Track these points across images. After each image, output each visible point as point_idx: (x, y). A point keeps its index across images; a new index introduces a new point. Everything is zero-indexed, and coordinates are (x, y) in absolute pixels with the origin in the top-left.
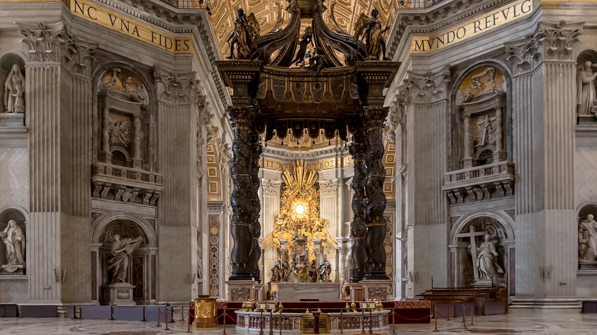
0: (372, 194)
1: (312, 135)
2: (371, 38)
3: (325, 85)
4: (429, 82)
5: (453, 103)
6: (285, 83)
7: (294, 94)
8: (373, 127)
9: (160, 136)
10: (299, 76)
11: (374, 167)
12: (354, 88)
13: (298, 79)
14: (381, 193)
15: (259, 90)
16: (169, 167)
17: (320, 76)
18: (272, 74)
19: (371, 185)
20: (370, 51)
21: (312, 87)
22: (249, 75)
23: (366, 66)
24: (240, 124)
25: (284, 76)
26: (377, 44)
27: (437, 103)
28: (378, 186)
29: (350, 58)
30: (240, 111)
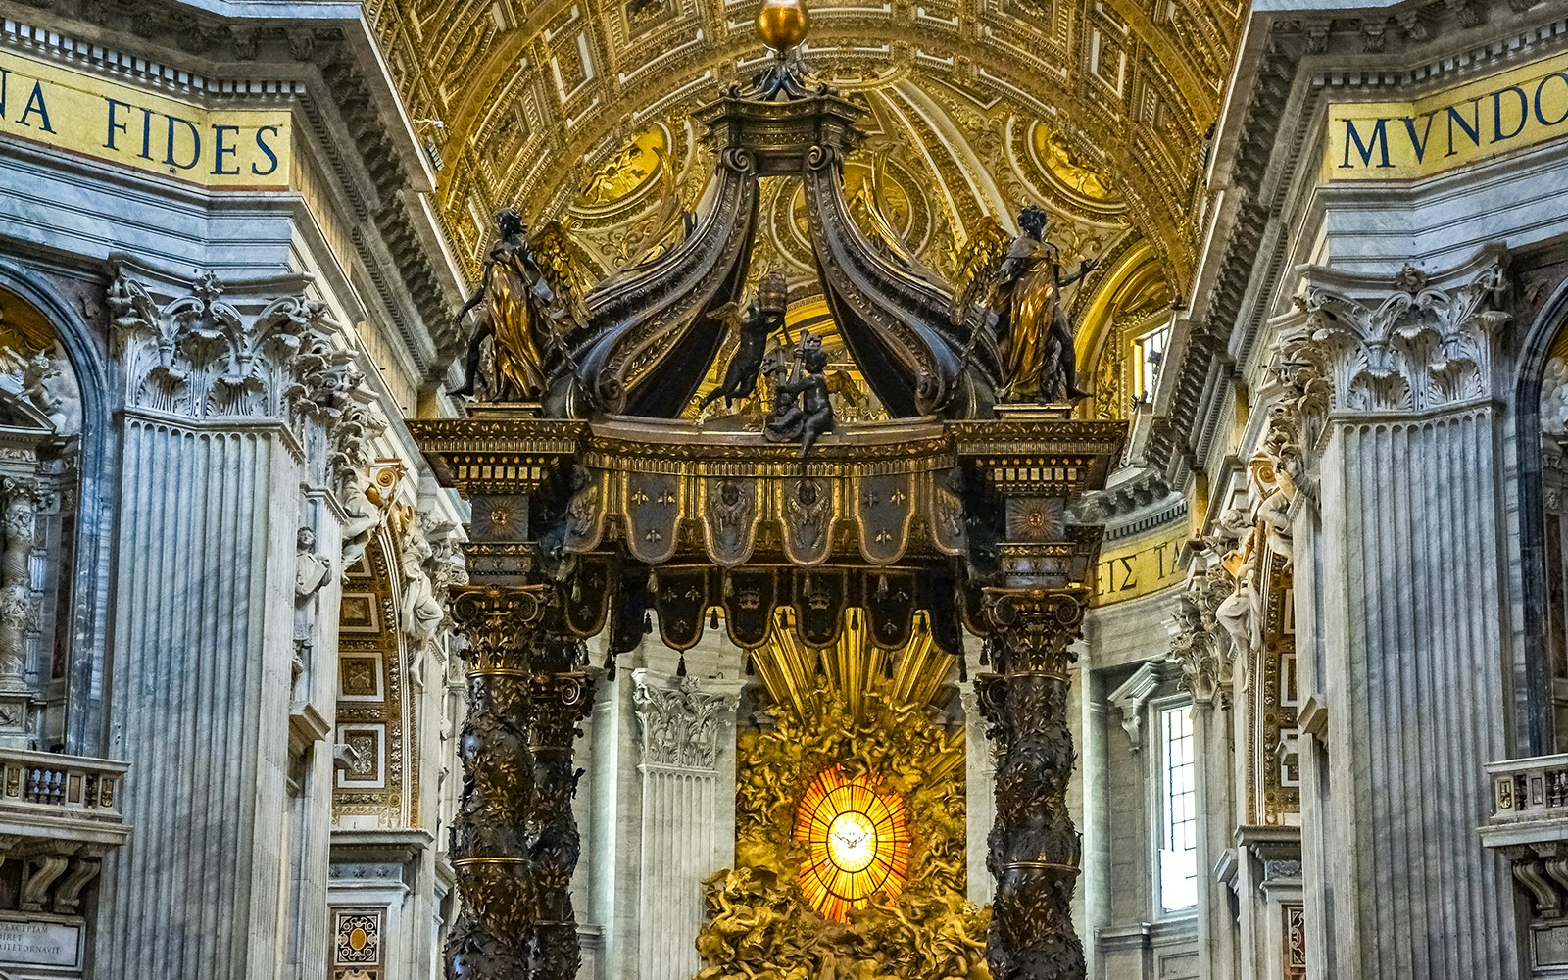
0: (1023, 939)
1: (812, 633)
2: (1018, 315)
3: (837, 492)
4: (1412, 315)
5: (1529, 419)
6: (677, 487)
7: (712, 523)
8: (1025, 667)
9: (124, 576)
10: (734, 459)
11: (1029, 828)
12: (948, 509)
13: (730, 469)
14: (1060, 938)
15: (571, 521)
16: (160, 723)
17: (819, 460)
18: (626, 455)
19: (1017, 904)
20: (1012, 364)
21: (786, 499)
22: (535, 464)
23: (987, 436)
24: (493, 653)
25: (673, 459)
26: (1037, 342)
27: (1453, 419)
28: (1047, 909)
29: (935, 390)
30: (496, 605)
